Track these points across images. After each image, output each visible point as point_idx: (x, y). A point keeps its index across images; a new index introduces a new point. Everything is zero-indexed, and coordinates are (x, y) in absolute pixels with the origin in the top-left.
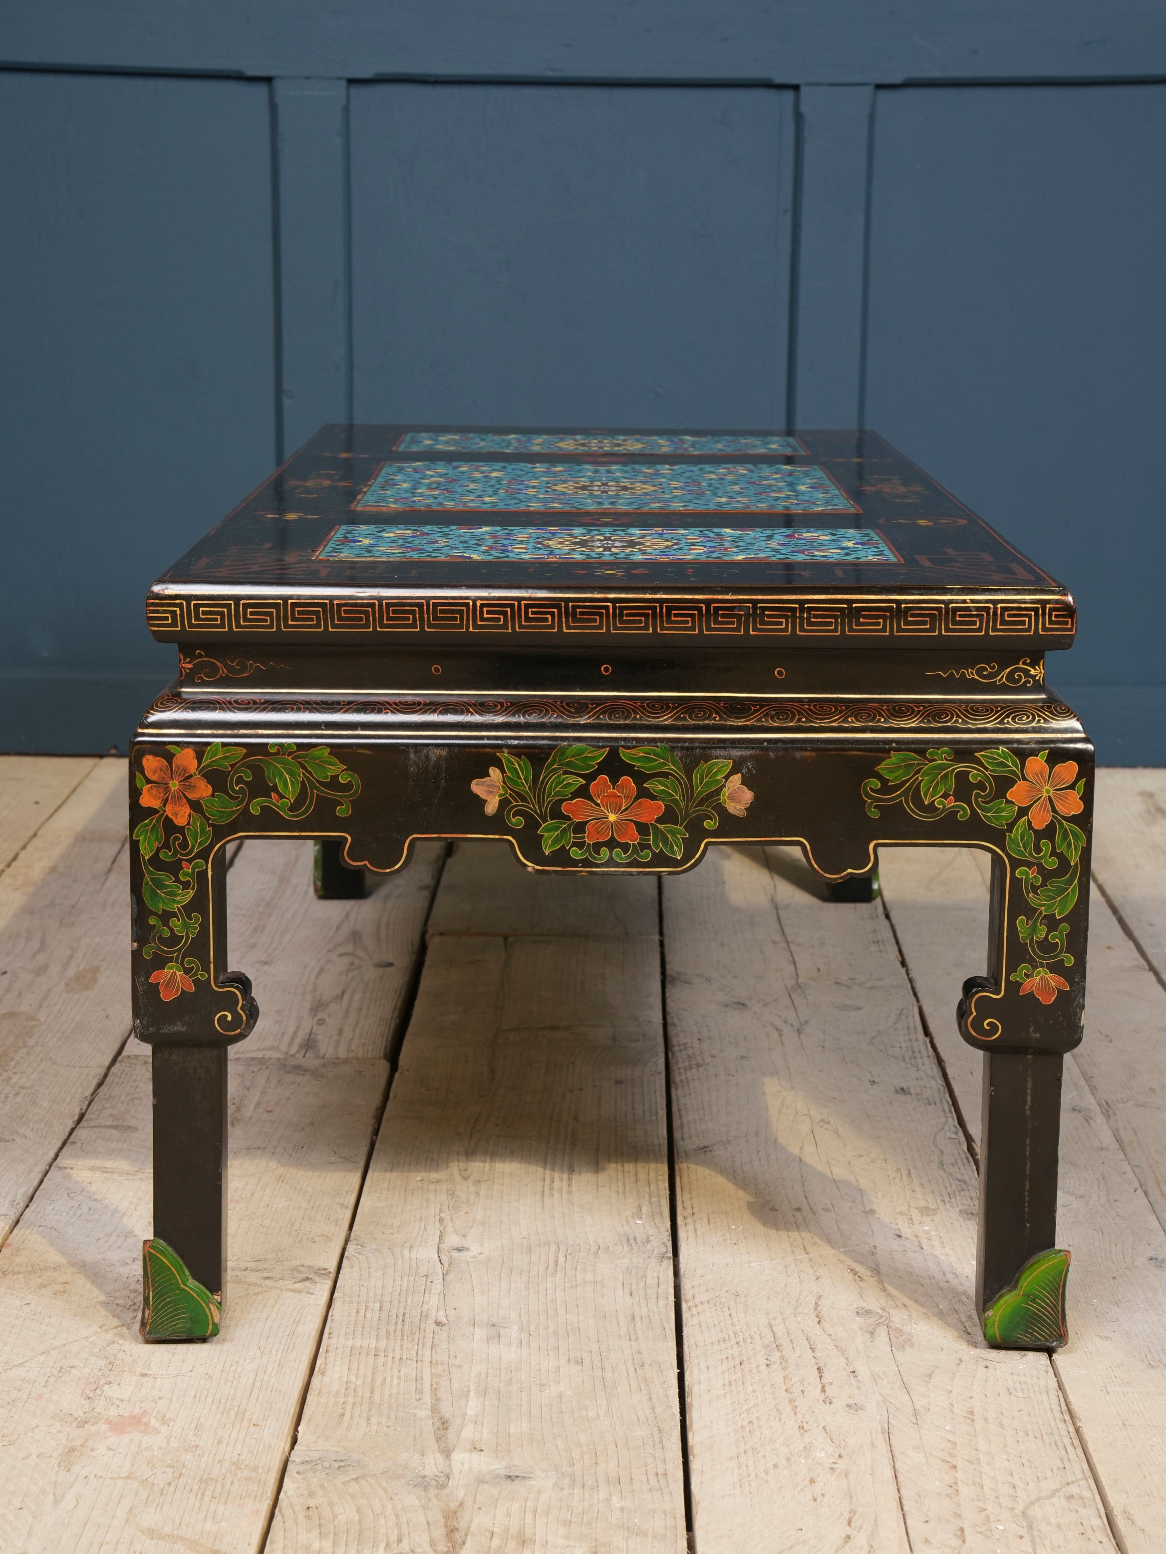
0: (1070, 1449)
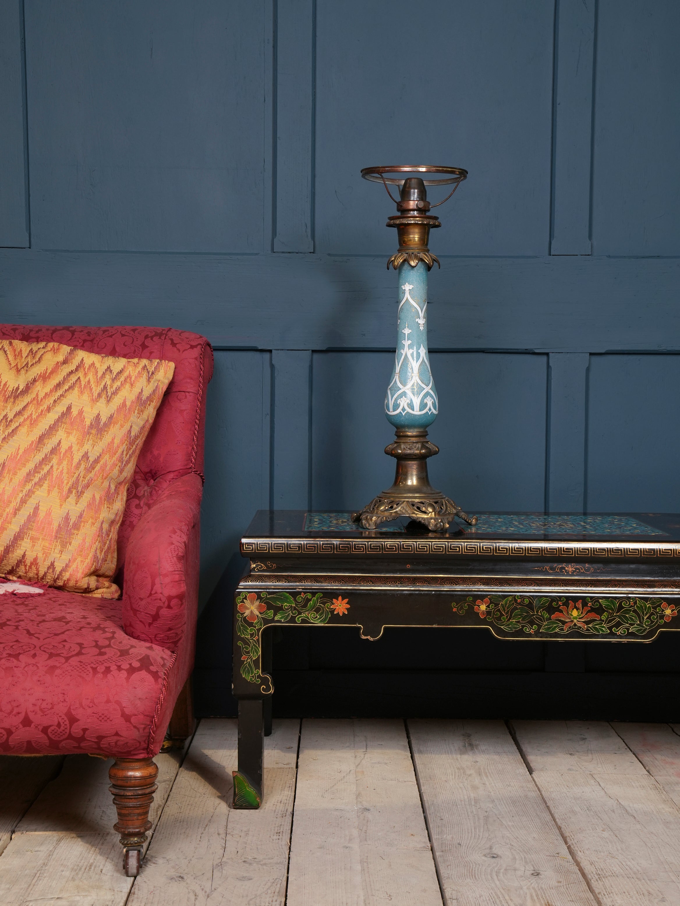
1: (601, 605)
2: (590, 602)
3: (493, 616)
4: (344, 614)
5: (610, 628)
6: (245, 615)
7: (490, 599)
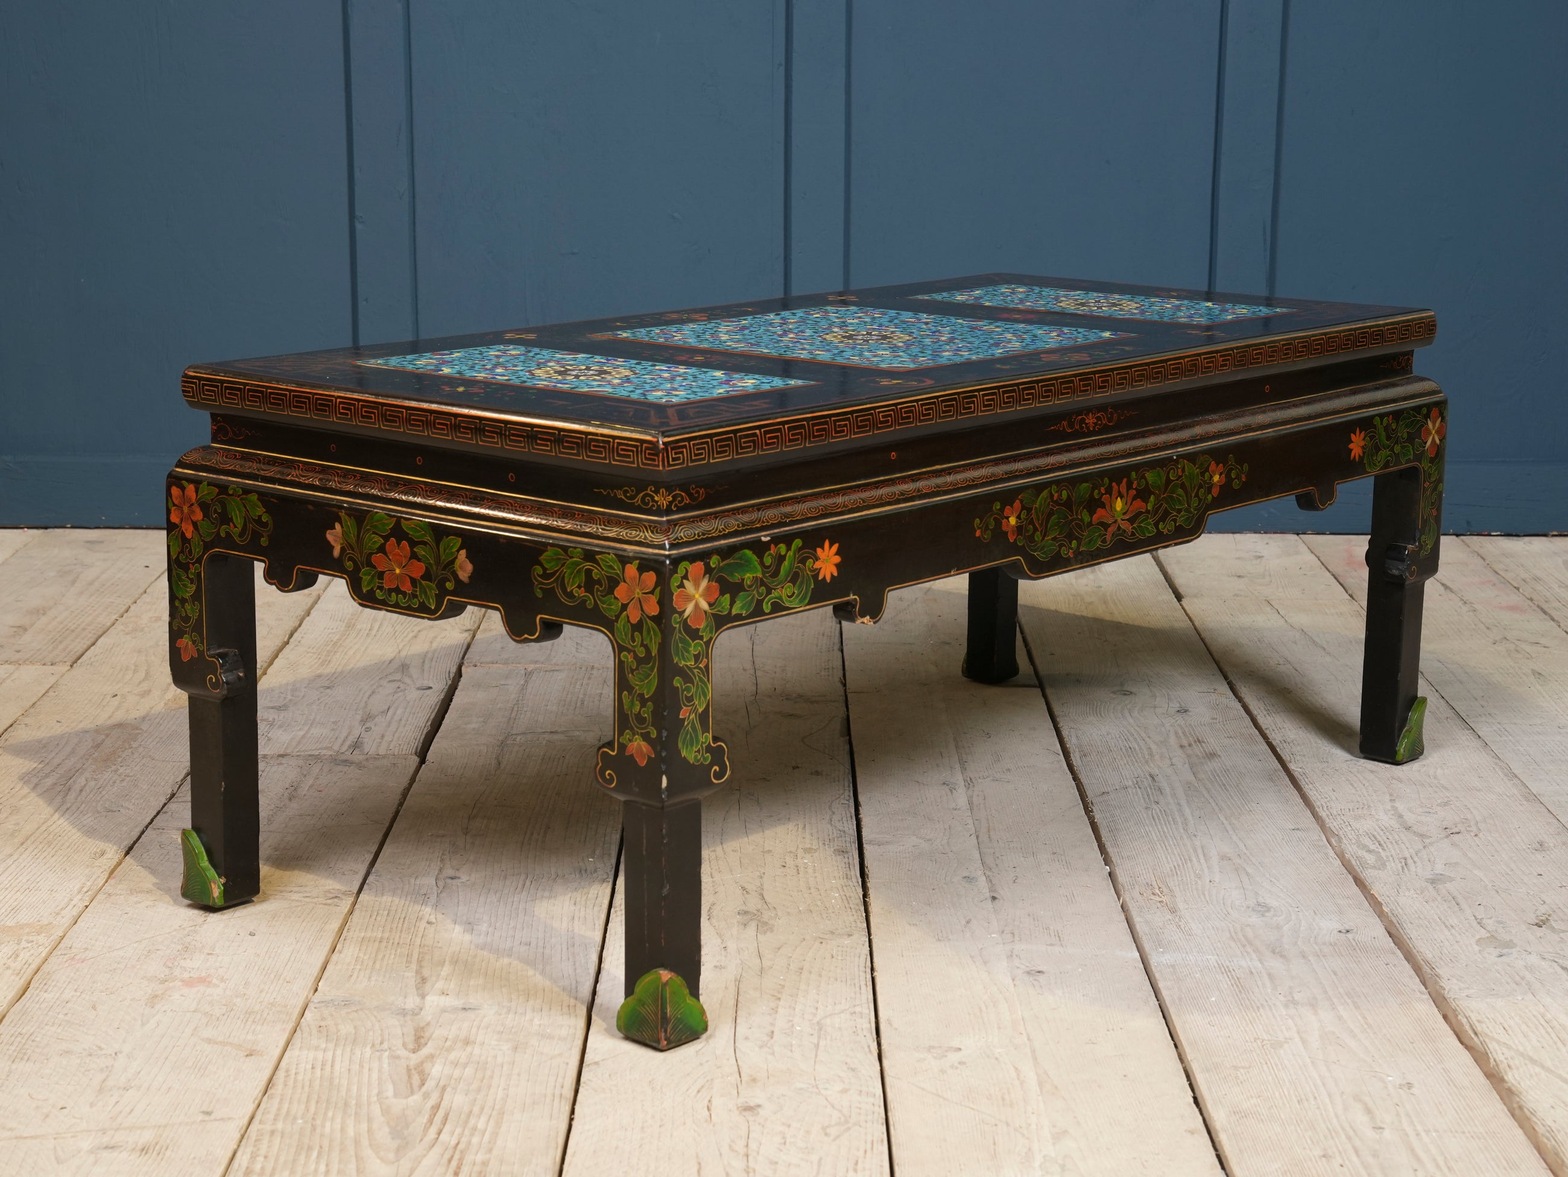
0: (863, 987)
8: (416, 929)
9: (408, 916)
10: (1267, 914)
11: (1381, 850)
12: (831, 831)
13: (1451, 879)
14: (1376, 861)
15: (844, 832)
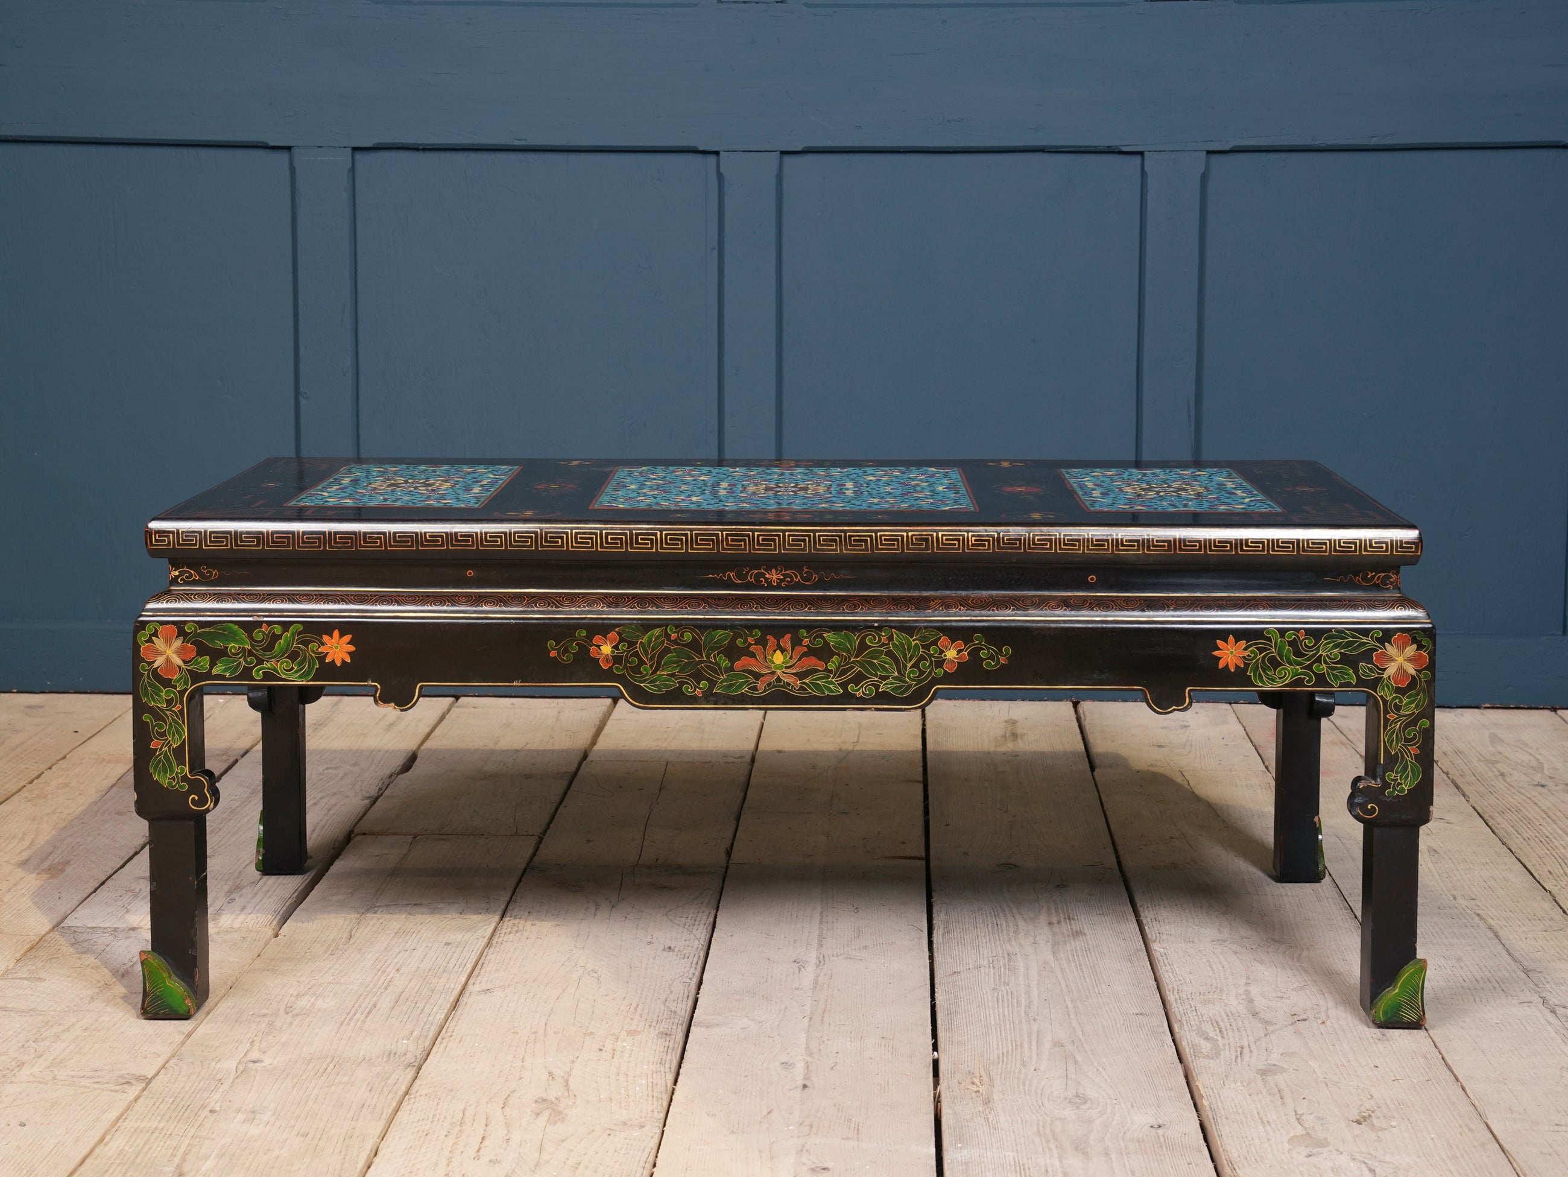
1: (826, 643)
2: (806, 637)
3: (625, 665)
4: (344, 662)
5: (844, 685)
6: (155, 665)
7: (619, 634)
8: (196, 1118)
9: (193, 1103)
10: (1083, 1107)
11: (1219, 1038)
12: (662, 1011)
13: (1283, 1070)
14: (1211, 1050)
15: (675, 1012)
